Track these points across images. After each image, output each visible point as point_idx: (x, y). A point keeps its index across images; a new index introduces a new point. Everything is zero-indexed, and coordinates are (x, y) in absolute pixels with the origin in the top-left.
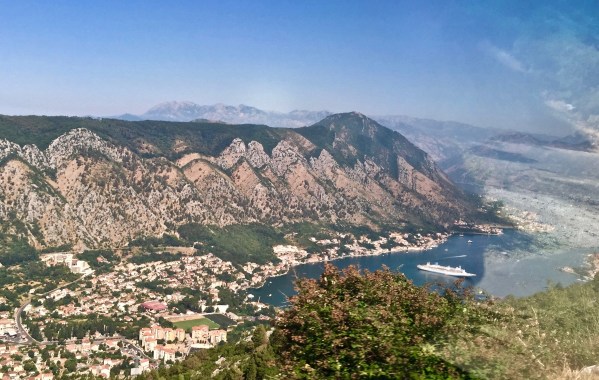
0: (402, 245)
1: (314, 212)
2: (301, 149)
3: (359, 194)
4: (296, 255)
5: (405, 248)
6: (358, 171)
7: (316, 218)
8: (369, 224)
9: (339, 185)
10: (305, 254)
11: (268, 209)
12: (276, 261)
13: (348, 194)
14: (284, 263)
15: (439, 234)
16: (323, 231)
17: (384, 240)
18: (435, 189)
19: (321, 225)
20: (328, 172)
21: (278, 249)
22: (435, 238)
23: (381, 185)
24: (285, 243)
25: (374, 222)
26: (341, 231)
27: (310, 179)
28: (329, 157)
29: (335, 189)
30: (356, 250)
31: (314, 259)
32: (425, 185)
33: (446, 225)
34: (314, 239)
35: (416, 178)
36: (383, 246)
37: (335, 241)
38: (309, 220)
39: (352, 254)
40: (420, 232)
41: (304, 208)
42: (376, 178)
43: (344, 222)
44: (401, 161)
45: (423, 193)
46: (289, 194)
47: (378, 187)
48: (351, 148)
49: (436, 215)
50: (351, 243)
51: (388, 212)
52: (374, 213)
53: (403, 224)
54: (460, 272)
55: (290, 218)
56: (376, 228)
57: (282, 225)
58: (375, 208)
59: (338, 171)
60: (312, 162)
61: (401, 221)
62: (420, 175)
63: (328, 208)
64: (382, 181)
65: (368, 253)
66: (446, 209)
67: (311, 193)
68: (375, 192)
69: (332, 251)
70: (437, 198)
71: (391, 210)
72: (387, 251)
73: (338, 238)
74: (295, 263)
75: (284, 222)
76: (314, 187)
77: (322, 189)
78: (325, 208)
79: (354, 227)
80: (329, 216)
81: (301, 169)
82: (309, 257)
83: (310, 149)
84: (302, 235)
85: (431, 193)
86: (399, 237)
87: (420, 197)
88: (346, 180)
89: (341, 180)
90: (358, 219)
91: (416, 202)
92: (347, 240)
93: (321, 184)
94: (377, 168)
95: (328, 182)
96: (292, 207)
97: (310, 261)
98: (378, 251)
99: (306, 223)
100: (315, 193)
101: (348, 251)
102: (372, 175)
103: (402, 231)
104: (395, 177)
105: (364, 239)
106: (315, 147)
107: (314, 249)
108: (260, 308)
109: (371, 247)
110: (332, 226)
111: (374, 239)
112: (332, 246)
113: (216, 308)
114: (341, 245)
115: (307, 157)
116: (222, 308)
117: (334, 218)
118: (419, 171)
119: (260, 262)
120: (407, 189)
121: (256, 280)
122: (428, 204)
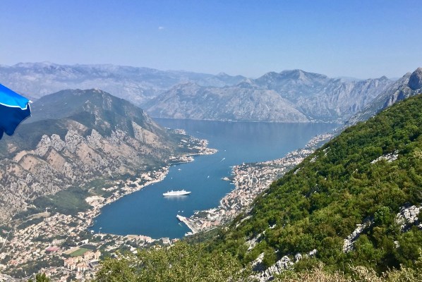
0: (149, 181)
1: (98, 171)
2: (79, 131)
3: (119, 154)
4: (99, 201)
5: (151, 182)
6: (114, 138)
7: (101, 175)
8: (129, 171)
9: (106, 150)
10: (103, 199)
11: (75, 177)
12: (91, 208)
13: (113, 155)
14: (96, 208)
15: (164, 168)
16: (107, 182)
17: (139, 180)
18: (155, 139)
19: (105, 179)
20: (99, 144)
21: (88, 200)
22: (163, 172)
23: (127, 144)
24: (90, 195)
25: (131, 169)
26: (116, 179)
27: (92, 152)
28: (97, 134)
29: (105, 153)
30: (128, 190)
31: (109, 201)
32: (150, 138)
33: (166, 161)
34: (104, 189)
35: (144, 134)
36: (140, 184)
37: (116, 187)
38: (97, 177)
39: (126, 193)
40: (155, 170)
41: (92, 170)
42: (124, 139)
43: (115, 174)
44: (134, 124)
45: (150, 143)
46: (83, 164)
47: (127, 146)
48: (106, 123)
49: (160, 156)
50: (124, 186)
51: (136, 161)
52: (130, 164)
53: (145, 167)
54: (184, 192)
55: (87, 179)
56: (133, 173)
57: (84, 184)
58: (129, 161)
59: (104, 141)
60: (89, 139)
61: (144, 165)
62: (146, 131)
63: (105, 167)
64: (128, 141)
65: (134, 190)
66: (163, 151)
67: (94, 160)
68: (126, 150)
69: (116, 194)
70: (158, 144)
71: (137, 159)
72: (142, 186)
73: (117, 185)
74: (101, 206)
75: (85, 182)
76: (95, 156)
77: (100, 156)
78: (103, 167)
79: (121, 175)
80: (107, 172)
81: (84, 146)
82: (105, 200)
83: (84, 130)
84: (98, 188)
85: (155, 142)
86: (146, 176)
87: (149, 146)
88: (110, 147)
89: (107, 148)
90: (122, 170)
91: (149, 151)
92: (121, 185)
93: (98, 153)
94: (124, 134)
95: (100, 149)
96: (87, 172)
97: (107, 202)
98: (139, 188)
99: (97, 180)
100: (96, 159)
101: (124, 192)
102: (122, 138)
103: (146, 171)
104: (133, 136)
105: (129, 182)
106: (87, 128)
107: (107, 195)
108: (102, 236)
109: (134, 186)
110: (111, 178)
111: (134, 180)
112: (115, 191)
113: (83, 241)
114: (119, 189)
115: (85, 136)
116: (86, 241)
117: (110, 173)
118: (144, 127)
119: (84, 211)
120: (143, 144)
121: (89, 222)
122: (154, 150)
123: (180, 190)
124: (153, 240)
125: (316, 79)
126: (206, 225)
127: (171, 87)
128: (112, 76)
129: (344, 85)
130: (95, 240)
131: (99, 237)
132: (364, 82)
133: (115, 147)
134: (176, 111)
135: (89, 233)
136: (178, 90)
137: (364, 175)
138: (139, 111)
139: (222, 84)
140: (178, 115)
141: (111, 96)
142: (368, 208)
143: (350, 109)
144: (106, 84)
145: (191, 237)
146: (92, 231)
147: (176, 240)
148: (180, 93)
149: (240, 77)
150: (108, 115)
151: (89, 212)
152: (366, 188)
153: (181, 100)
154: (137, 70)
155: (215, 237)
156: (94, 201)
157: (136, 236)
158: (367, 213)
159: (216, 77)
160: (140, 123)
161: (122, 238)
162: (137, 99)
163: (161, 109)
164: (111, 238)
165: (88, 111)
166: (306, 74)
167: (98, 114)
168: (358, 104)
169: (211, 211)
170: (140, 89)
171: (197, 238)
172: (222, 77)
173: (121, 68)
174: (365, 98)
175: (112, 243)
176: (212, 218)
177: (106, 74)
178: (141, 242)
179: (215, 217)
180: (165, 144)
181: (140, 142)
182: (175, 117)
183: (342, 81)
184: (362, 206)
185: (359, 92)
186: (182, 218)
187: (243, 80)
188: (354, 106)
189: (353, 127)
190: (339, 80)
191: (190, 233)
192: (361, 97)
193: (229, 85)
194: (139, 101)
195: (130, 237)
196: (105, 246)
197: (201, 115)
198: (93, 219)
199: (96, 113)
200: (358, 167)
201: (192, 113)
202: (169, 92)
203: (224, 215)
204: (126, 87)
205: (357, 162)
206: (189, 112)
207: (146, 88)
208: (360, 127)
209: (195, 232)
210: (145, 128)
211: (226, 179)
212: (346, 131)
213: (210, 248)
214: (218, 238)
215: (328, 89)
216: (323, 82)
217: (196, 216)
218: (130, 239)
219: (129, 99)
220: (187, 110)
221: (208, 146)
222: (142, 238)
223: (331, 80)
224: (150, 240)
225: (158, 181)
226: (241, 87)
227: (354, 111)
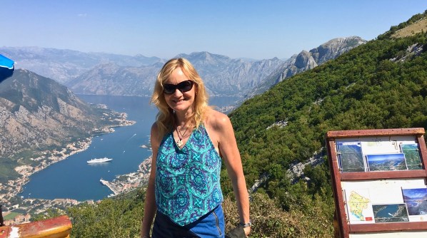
0: (74, 150)
1: (26, 143)
2: (8, 107)
3: (46, 127)
4: (27, 169)
5: (75, 152)
6: (41, 113)
7: (29, 147)
8: (55, 143)
9: (33, 124)
10: (32, 168)
11: (4, 149)
12: (21, 176)
13: (40, 129)
14: (25, 176)
15: (87, 139)
16: (35, 153)
17: (65, 150)
18: (79, 113)
19: (32, 150)
20: (26, 118)
21: (18, 169)
22: (87, 142)
23: (53, 118)
24: (19, 165)
25: (57, 141)
26: (43, 150)
27: (20, 126)
28: (24, 109)
29: (32, 127)
30: (54, 159)
31: (37, 170)
32: (75, 112)
33: (89, 132)
34: (32, 159)
35: (69, 109)
36: (65, 153)
37: (43, 157)
38: (26, 149)
39: (53, 162)
40: (79, 140)
41: (21, 143)
42: (50, 114)
43: (43, 145)
44: (59, 101)
45: (74, 116)
46: (12, 137)
47: (53, 120)
48: (33, 100)
49: (83, 128)
50: (51, 156)
51: (61, 133)
52: (56, 136)
53: (70, 138)
54: (106, 159)
55: (16, 150)
56: (59, 144)
57: (13, 155)
58: (55, 133)
59: (32, 116)
60: (17, 114)
61: (69, 136)
62: (70, 106)
63: (33, 139)
64: (54, 116)
65: (60, 159)
66: (87, 123)
67: (22, 133)
68: (52, 123)
69: (44, 163)
70: (81, 118)
71: (62, 131)
72: (68, 155)
73: (44, 155)
74: (29, 174)
76: (23, 129)
77: (27, 130)
78: (31, 140)
79: (48, 147)
80: (35, 144)
81: (13, 121)
82: (34, 169)
83: (12, 107)
84: (26, 158)
85: (79, 116)
86: (71, 146)
87: (74, 120)
88: (37, 121)
89: (35, 121)
90: (49, 142)
91: (73, 124)
92: (48, 155)
93: (26, 127)
94: (49, 109)
95: (27, 123)
96: (15, 144)
97: (35, 171)
98: (65, 157)
99: (25, 151)
100: (24, 133)
101: (51, 161)
102: (48, 113)
103: (71, 142)
104: (58, 111)
105: (55, 152)
106: (14, 105)
107: (35, 164)
108: (32, 201)
109: (60, 155)
110: (38, 149)
111: (60, 150)
112: (42, 160)
113: (14, 206)
114: (46, 158)
115: (13, 112)
116: (17, 206)
117: (37, 144)
118: (68, 103)
119: (14, 179)
120: (67, 117)
121: (19, 189)
122: (79, 123)
123: (103, 158)
124: (79, 202)
125: (220, 60)
126: (126, 187)
127: (93, 67)
128: (37, 57)
129: (243, 64)
130: (25, 205)
131: (29, 202)
132: (260, 63)
133: (42, 121)
134: (98, 88)
135: (19, 199)
136: (99, 70)
137: (261, 139)
138: (64, 89)
139: (139, 64)
140: (100, 92)
141: (37, 75)
142: (264, 166)
143: (249, 85)
144: (32, 65)
145: (114, 198)
146: (22, 197)
147: (99, 201)
148: (101, 72)
149: (155, 58)
150: (34, 93)
151: (19, 180)
152: (263, 150)
153: (102, 79)
154: (61, 52)
155: (135, 197)
156: (23, 170)
157: (63, 200)
158: (263, 171)
159: (134, 58)
160: (65, 99)
161: (50, 202)
162: (61, 78)
163: (84, 87)
164: (40, 202)
165: (15, 89)
166: (211, 55)
167: (26, 91)
168: (255, 80)
169: (131, 175)
170: (64, 68)
171: (119, 198)
172: (139, 58)
173: (46, 50)
174: (260, 76)
175: (41, 207)
176: (132, 181)
177: (32, 56)
178: (68, 204)
179: (135, 180)
180: (89, 118)
181: (66, 116)
182: (97, 94)
183: (242, 61)
184: (260, 165)
185: (256, 71)
186: (105, 182)
187: (157, 61)
188: (252, 82)
189: (252, 100)
190: (239, 60)
191: (112, 195)
192: (257, 75)
193: (145, 65)
194: (63, 80)
195: (57, 201)
196: (34, 209)
197: (121, 91)
198: (23, 186)
199: (23, 91)
200: (256, 133)
201: (112, 90)
202: (91, 71)
203: (143, 178)
204: (52, 67)
205: (255, 128)
206: (110, 89)
207: (70, 68)
208: (257, 99)
209: (116, 194)
210: (70, 104)
211: (144, 146)
212: (245, 103)
213: (130, 206)
214: (138, 198)
215: (230, 68)
216: (225, 62)
217: (117, 179)
218: (57, 202)
219: (54, 78)
220: (108, 87)
221: (127, 119)
222: (68, 201)
223: (233, 61)
224: (76, 203)
225: (83, 150)
226: (156, 67)
227: (252, 86)
